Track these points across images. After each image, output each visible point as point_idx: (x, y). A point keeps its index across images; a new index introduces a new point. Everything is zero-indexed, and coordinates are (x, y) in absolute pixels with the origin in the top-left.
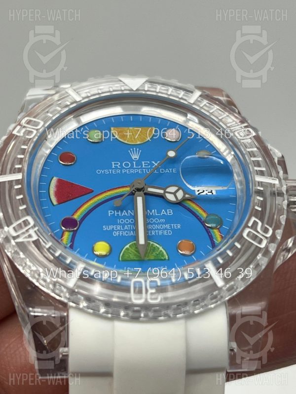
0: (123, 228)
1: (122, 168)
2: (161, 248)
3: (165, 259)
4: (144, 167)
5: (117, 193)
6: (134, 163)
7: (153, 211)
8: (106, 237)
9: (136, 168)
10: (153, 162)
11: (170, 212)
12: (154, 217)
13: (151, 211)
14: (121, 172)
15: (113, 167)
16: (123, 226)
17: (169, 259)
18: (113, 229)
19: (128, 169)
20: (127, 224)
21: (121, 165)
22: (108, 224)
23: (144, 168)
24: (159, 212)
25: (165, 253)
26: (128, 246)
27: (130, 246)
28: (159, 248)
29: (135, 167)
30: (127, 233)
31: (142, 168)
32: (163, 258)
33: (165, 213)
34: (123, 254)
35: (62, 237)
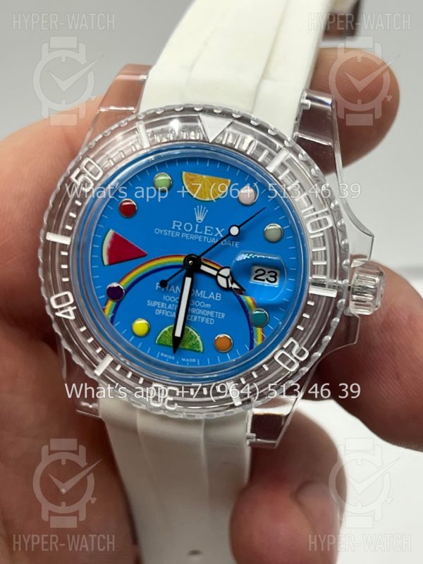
0: (167, 307)
1: (183, 231)
2: (198, 338)
3: (199, 351)
4: (205, 233)
5: (170, 262)
6: (197, 225)
7: (202, 292)
8: (147, 314)
9: (196, 234)
10: (217, 229)
11: (218, 296)
12: (201, 299)
13: (199, 292)
14: (180, 236)
15: (173, 228)
16: (168, 303)
17: (203, 352)
18: (157, 306)
19: (188, 233)
20: (172, 303)
21: (182, 227)
22: (153, 300)
23: (205, 235)
24: (207, 295)
25: (201, 345)
26: (166, 329)
27: (169, 329)
28: (196, 337)
29: (196, 232)
30: (169, 314)
31: (203, 235)
32: (197, 350)
33: (213, 297)
34: (161, 337)
35: (106, 305)
